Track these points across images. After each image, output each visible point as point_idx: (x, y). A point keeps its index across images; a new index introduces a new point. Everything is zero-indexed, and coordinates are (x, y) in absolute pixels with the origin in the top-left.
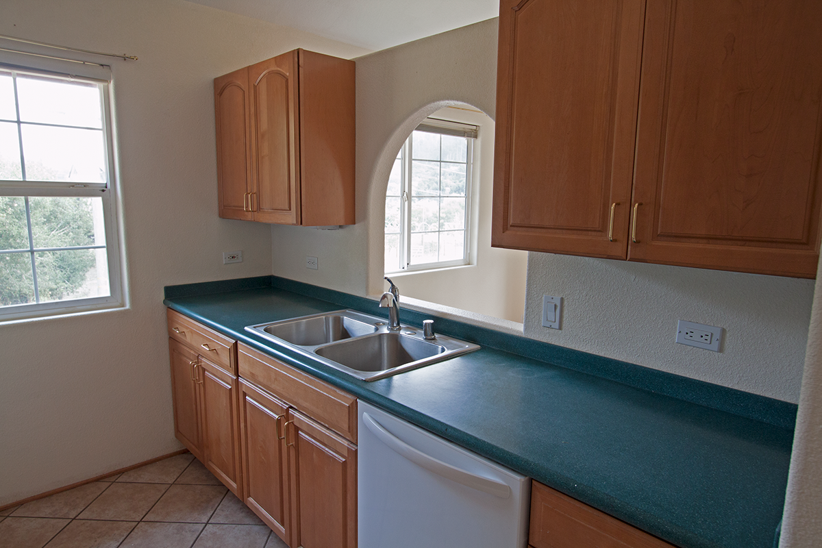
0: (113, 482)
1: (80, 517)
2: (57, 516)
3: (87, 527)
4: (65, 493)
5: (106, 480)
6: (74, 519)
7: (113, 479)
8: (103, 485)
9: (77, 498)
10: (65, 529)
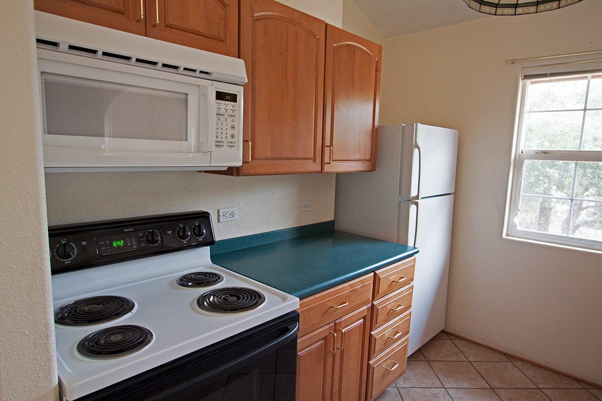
0: (585, 388)
1: (544, 390)
2: (532, 380)
3: (541, 398)
4: (550, 372)
5: (583, 384)
6: (540, 389)
7: (587, 387)
8: (577, 385)
9: (554, 380)
10: (529, 390)
